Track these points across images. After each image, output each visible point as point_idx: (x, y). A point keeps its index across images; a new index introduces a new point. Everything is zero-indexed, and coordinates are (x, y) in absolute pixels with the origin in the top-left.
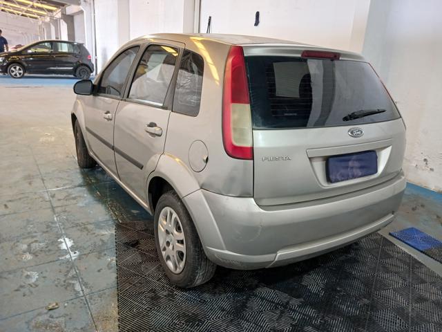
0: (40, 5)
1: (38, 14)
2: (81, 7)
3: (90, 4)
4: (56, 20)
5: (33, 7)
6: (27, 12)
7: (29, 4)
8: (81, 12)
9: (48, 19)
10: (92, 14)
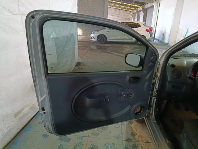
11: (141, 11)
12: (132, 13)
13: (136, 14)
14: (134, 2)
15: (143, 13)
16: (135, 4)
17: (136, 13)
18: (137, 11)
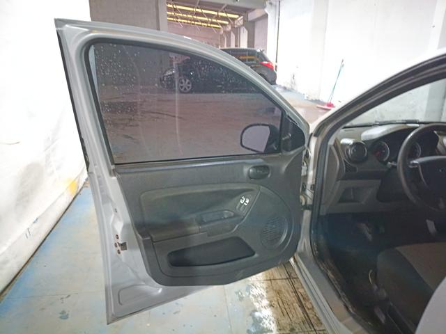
0: (224, 15)
1: (222, 25)
2: (266, 10)
3: (276, 6)
4: (237, 28)
5: (217, 17)
6: (212, 23)
7: (214, 15)
8: (266, 16)
9: (229, 28)
10: (277, 17)
13: (232, 34)
14: (224, 7)
15: (246, 32)
17: (231, 31)
18: (232, 27)
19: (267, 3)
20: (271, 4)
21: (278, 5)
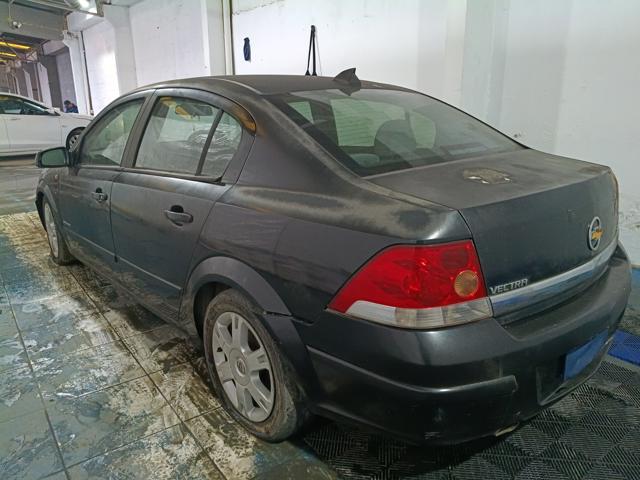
3: (77, 38)
4: (31, 64)
9: (19, 64)
10: (82, 51)
11: (36, 62)
12: (8, 70)
13: (26, 73)
15: (44, 70)
16: (5, 41)
17: (22, 67)
18: (22, 63)
19: (64, 32)
20: (69, 33)
21: (80, 36)
